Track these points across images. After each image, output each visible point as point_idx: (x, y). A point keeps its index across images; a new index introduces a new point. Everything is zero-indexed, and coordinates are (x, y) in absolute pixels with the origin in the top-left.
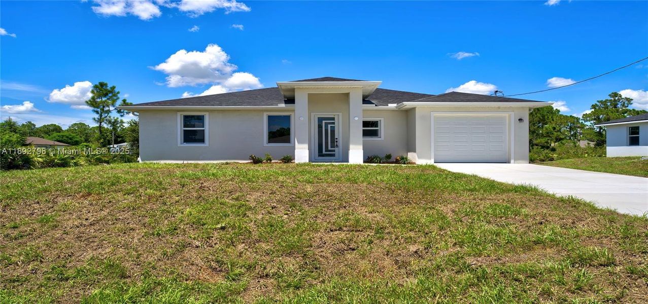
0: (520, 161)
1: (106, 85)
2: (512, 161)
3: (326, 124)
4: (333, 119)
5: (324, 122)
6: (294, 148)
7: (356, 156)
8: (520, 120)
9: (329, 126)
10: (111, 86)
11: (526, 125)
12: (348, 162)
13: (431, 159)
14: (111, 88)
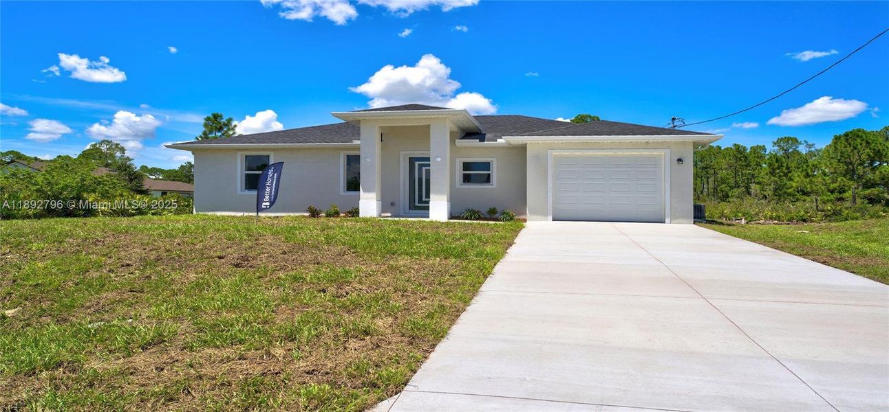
0: (680, 220)
1: (221, 117)
2: (667, 220)
3: (421, 166)
4: (428, 159)
5: (417, 163)
6: (358, 199)
7: (439, 209)
8: (680, 160)
9: (424, 168)
10: (228, 118)
11: (689, 169)
12: (428, 217)
13: (547, 216)
14: (227, 120)
